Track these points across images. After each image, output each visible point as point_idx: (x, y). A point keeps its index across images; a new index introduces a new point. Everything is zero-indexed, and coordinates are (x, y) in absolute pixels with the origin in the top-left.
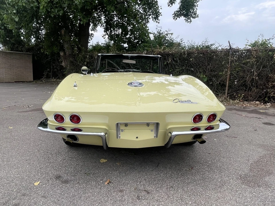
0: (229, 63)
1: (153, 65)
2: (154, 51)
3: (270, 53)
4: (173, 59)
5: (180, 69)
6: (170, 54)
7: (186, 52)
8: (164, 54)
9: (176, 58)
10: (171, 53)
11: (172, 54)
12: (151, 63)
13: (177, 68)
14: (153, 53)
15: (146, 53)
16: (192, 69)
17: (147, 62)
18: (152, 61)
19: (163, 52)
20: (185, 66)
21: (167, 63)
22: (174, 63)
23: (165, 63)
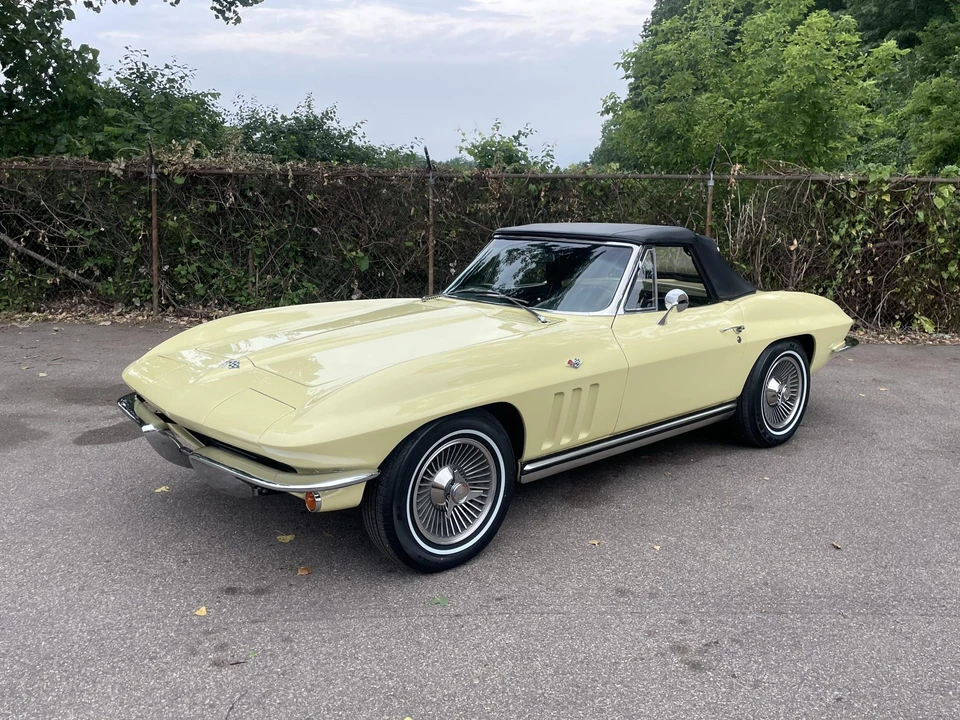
0: (431, 213)
1: (161, 216)
2: (161, 162)
3: (532, 187)
4: (243, 193)
5: (272, 229)
6: (230, 175)
7: (290, 173)
8: (204, 174)
9: (251, 189)
10: (231, 171)
11: (236, 177)
12: (154, 207)
13: (262, 227)
14: (159, 170)
15: (123, 166)
16: (315, 229)
17: (132, 200)
18: (154, 198)
19: (197, 166)
20: (290, 219)
21: (221, 207)
22: (245, 206)
23: (213, 208)
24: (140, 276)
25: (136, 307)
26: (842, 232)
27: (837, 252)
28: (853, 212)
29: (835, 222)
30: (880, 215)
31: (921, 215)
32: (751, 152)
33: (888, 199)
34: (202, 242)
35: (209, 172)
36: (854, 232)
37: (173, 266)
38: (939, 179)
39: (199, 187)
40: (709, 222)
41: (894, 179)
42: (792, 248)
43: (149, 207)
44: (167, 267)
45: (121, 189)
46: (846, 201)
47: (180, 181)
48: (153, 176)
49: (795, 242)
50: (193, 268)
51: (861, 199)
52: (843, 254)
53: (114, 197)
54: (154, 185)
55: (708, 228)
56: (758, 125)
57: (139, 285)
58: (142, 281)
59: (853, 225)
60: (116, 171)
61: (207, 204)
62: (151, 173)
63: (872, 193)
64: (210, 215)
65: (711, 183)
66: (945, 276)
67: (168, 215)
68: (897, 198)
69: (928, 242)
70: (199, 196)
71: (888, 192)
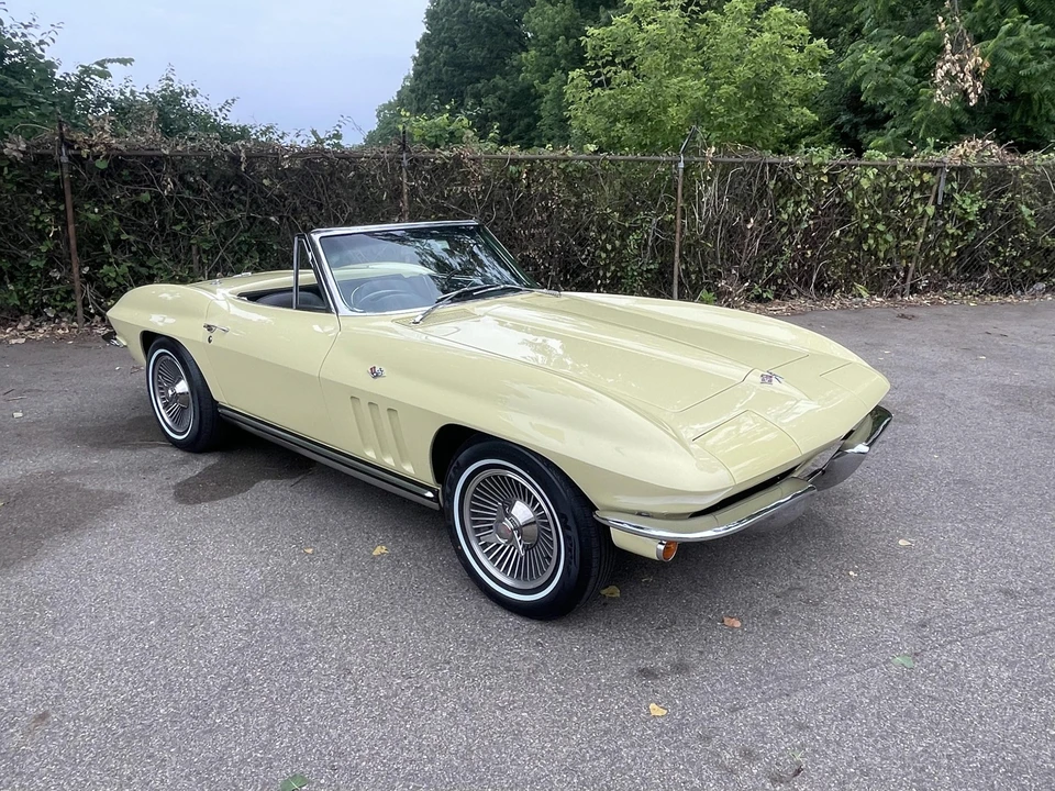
0: (405, 197)
1: (78, 207)
2: (74, 142)
3: (513, 169)
4: (181, 178)
6: (165, 157)
7: (243, 155)
8: (130, 157)
9: (192, 173)
10: (167, 152)
11: (173, 159)
12: (68, 197)
13: (208, 218)
14: (71, 152)
15: (23, 146)
16: (272, 218)
17: (35, 189)
18: (67, 186)
19: (122, 147)
20: (241, 207)
21: (157, 196)
22: (187, 194)
23: (145, 197)
24: (51, 281)
25: (49, 319)
26: (790, 210)
27: (784, 230)
28: (799, 191)
29: (782, 201)
30: (819, 194)
31: (850, 193)
32: (714, 135)
33: (826, 181)
34: (132, 238)
35: (138, 153)
36: (799, 210)
37: (96, 266)
38: (863, 162)
39: (125, 172)
40: (681, 203)
41: (831, 162)
42: (749, 227)
43: (60, 197)
44: (87, 269)
45: (18, 176)
46: (791, 182)
47: (102, 164)
48: (64, 159)
49: (752, 220)
50: (124, 269)
51: (805, 180)
52: (790, 232)
53: (9, 186)
54: (65, 170)
55: (679, 210)
56: (721, 109)
57: (51, 292)
58: (54, 288)
59: (797, 204)
60: (15, 154)
61: (137, 192)
62: (61, 155)
63: (814, 174)
64: (141, 205)
65: (681, 165)
66: (865, 248)
67: (87, 207)
68: (833, 179)
69: (853, 218)
70: (125, 183)
71: (827, 174)
